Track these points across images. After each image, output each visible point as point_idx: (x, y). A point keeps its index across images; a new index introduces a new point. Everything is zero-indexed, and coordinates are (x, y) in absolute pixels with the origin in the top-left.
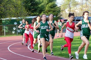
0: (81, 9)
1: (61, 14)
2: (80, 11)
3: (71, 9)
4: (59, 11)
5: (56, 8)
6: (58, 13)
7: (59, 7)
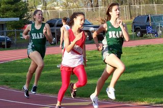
0: (65, 4)
1: (29, 15)
2: (63, 9)
3: (47, 6)
4: (26, 10)
5: (20, 4)
6: (23, 13)
7: (25, 2)
